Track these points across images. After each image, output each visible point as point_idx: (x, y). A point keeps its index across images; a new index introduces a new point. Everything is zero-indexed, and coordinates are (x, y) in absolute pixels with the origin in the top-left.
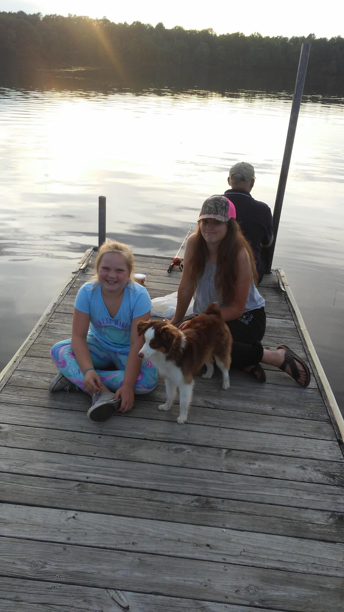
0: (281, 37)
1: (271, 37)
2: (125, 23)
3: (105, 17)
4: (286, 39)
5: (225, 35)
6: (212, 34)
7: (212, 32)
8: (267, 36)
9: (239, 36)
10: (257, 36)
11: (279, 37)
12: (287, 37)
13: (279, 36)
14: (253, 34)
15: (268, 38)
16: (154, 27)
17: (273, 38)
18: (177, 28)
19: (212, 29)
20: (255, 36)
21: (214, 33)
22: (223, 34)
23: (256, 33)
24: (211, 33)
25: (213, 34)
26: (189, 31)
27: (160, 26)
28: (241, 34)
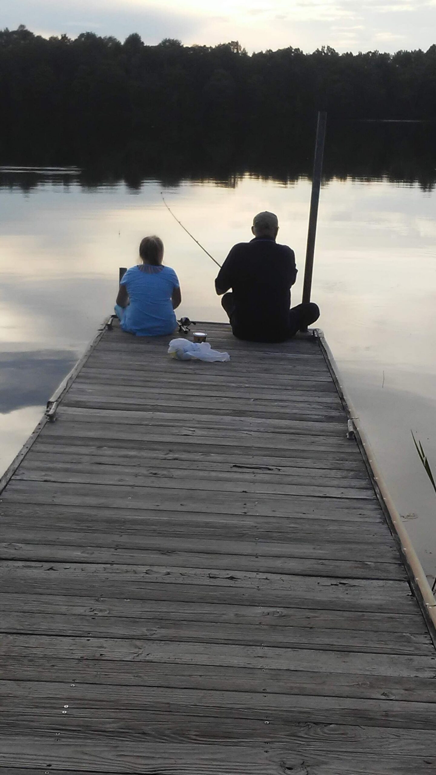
0: (374, 54)
1: (355, 54)
2: (63, 38)
3: (22, 26)
4: (386, 56)
5: (265, 54)
6: (238, 51)
7: (237, 49)
8: (347, 53)
9: (293, 54)
10: (327, 53)
11: (371, 55)
12: (387, 52)
13: (370, 52)
14: (320, 50)
15: (349, 56)
16: (122, 43)
17: (360, 54)
18: (167, 44)
19: (237, 43)
20: (323, 54)
21: (242, 50)
22: (260, 51)
23: (326, 49)
24: (235, 51)
25: (240, 52)
26: (192, 48)
27: (134, 40)
28: (296, 50)
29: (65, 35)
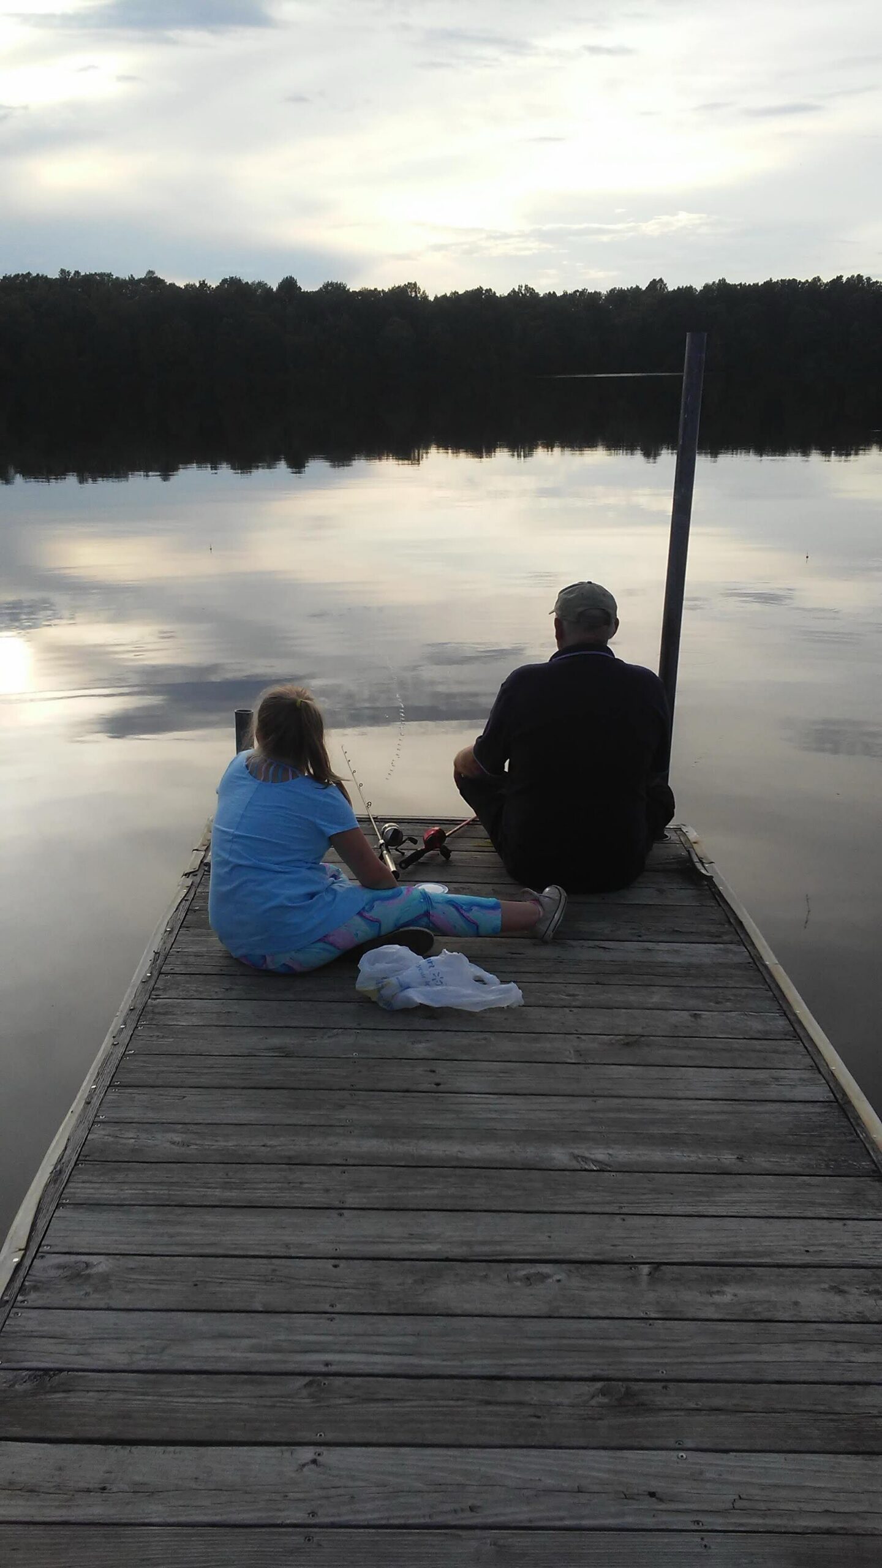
0: (583, 293)
1: (559, 294)
2: (200, 284)
3: (150, 272)
4: (597, 294)
5: (449, 297)
6: (416, 295)
7: (415, 292)
8: (550, 293)
9: (483, 297)
10: (526, 294)
11: (578, 294)
12: (598, 291)
13: (578, 291)
14: (517, 290)
15: (552, 296)
16: (275, 290)
17: (565, 295)
18: (329, 288)
19: (415, 284)
20: (521, 295)
21: (421, 293)
22: (444, 294)
23: (524, 288)
24: (413, 295)
25: (419, 295)
26: (360, 291)
27: (289, 284)
28: (487, 290)
29: (204, 281)
